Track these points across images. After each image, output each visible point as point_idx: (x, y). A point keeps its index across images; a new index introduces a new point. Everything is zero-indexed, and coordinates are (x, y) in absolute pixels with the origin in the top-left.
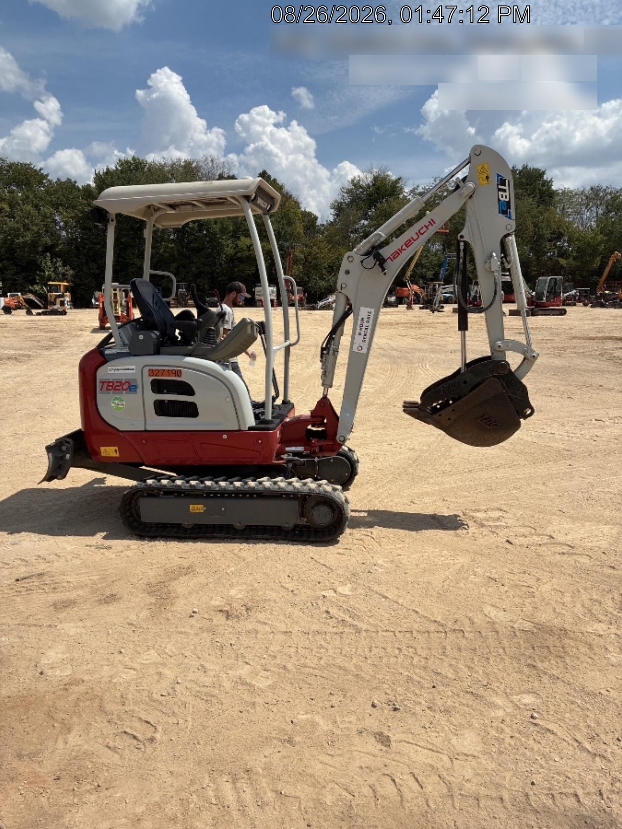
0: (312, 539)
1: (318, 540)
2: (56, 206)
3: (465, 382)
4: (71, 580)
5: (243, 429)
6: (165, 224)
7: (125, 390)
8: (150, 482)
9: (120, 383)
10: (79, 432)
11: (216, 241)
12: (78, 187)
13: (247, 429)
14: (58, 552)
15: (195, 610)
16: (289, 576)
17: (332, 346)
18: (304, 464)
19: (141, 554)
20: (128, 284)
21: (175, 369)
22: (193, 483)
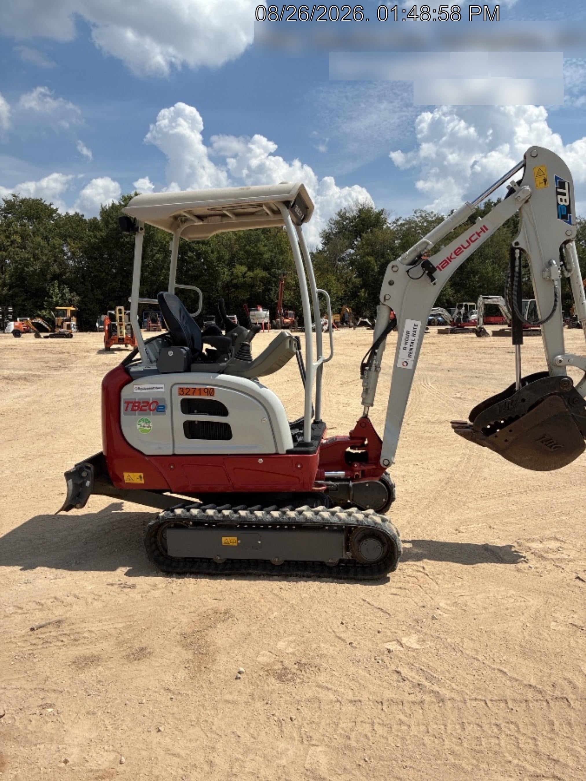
0: (360, 577)
1: (366, 577)
2: (64, 237)
3: (523, 400)
4: (93, 629)
5: (280, 452)
6: (191, 236)
7: (153, 410)
8: (178, 511)
9: (147, 403)
10: (100, 455)
11: (212, 269)
12: (85, 220)
13: (285, 452)
14: (77, 592)
15: (242, 669)
16: (342, 623)
17: (374, 362)
18: (336, 489)
19: (170, 594)
20: (155, 298)
21: (208, 387)
22: (226, 512)
